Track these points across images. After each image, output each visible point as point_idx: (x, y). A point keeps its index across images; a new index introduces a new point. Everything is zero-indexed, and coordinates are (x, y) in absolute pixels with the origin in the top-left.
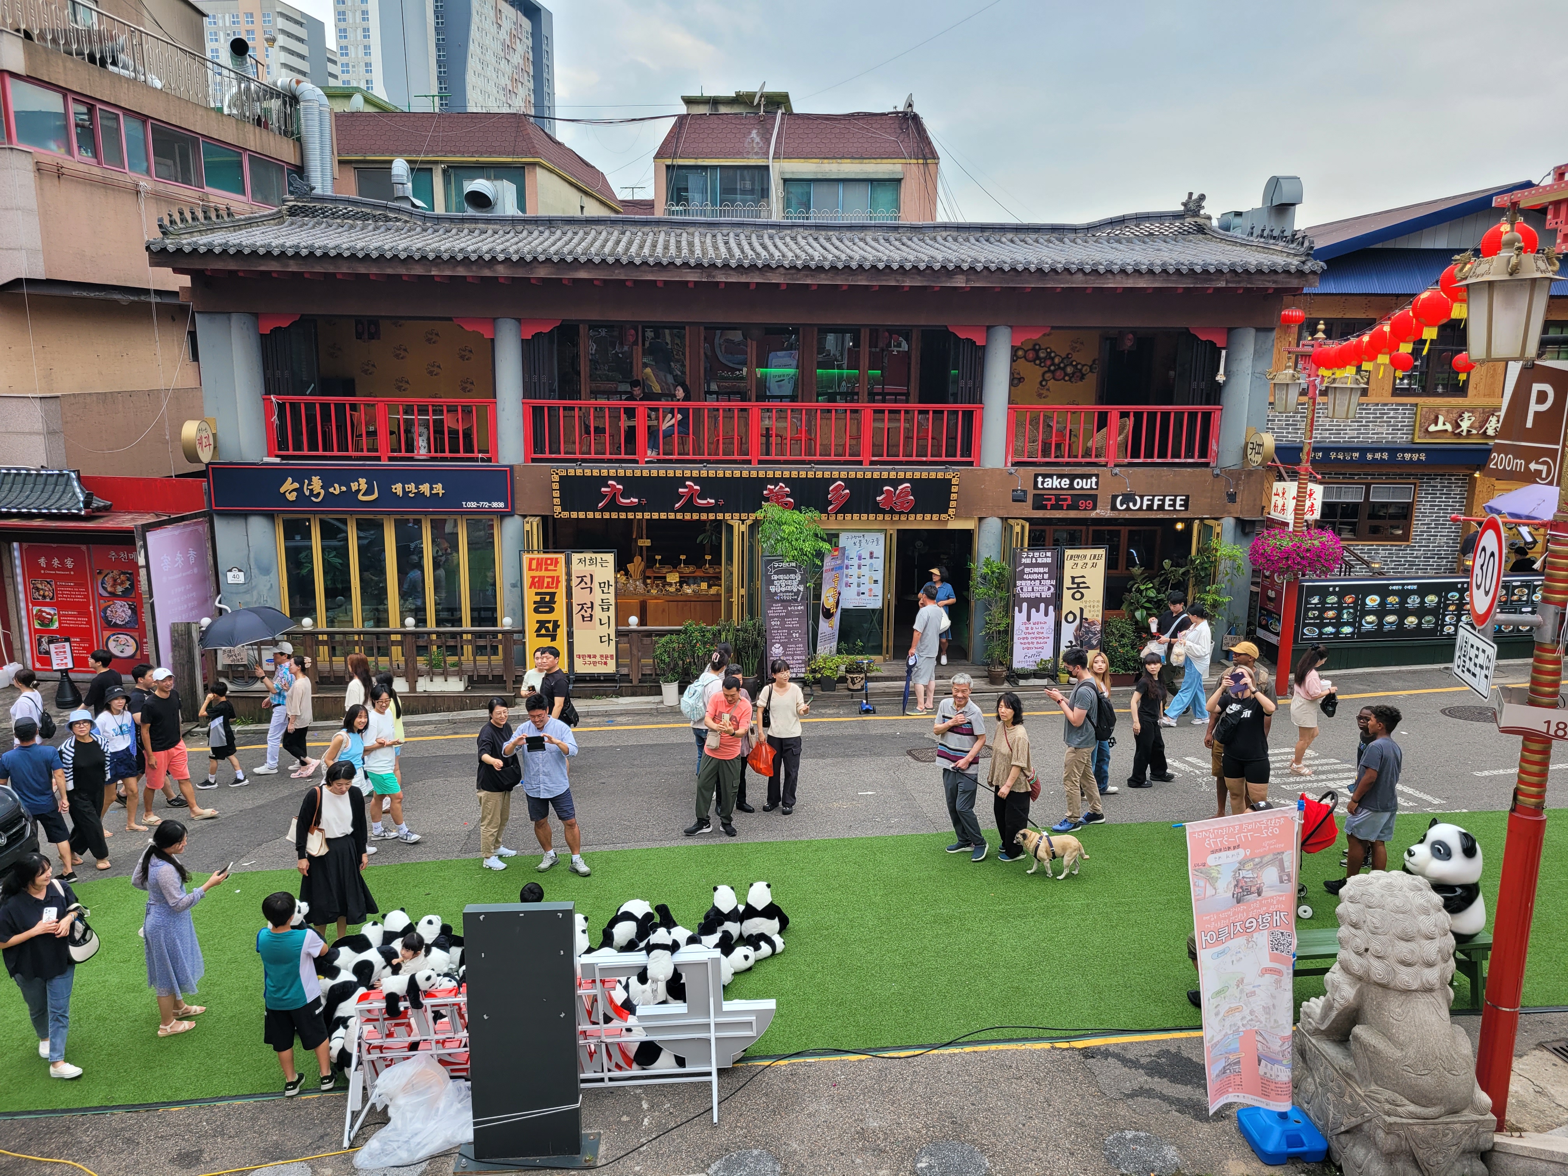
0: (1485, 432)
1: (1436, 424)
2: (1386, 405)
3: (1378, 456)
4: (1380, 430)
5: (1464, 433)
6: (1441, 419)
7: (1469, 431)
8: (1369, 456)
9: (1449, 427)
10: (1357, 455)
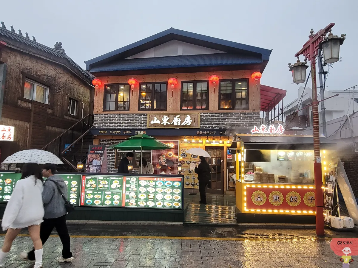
0: (173, 124)
1: (154, 121)
2: (137, 114)
3: (128, 132)
4: (135, 124)
5: (165, 124)
6: (155, 118)
7: (166, 123)
8: (124, 132)
9: (159, 122)
10: (120, 132)
